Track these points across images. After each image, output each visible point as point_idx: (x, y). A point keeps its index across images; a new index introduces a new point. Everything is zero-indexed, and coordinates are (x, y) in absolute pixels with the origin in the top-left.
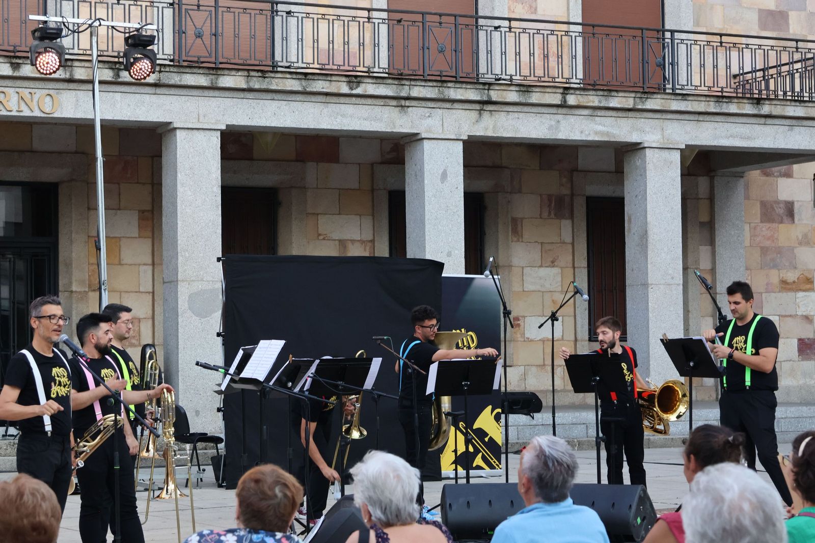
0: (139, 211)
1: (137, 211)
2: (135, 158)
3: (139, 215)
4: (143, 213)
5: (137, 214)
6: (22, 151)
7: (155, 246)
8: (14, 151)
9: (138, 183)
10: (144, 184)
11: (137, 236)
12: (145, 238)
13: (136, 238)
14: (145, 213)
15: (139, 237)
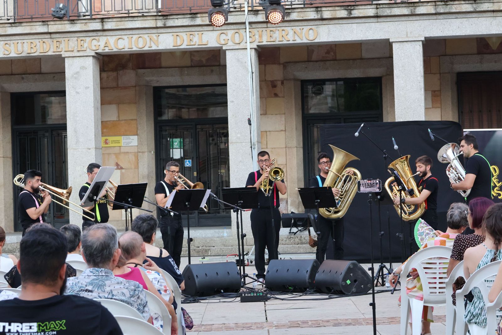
0: (432, 91)
1: (431, 92)
2: (429, 58)
3: (432, 94)
4: (434, 92)
5: (431, 93)
6: (354, 60)
7: (442, 113)
8: (349, 60)
9: (431, 73)
10: (435, 74)
11: (431, 107)
12: (436, 108)
13: (430, 108)
14: (436, 92)
15: (432, 108)
